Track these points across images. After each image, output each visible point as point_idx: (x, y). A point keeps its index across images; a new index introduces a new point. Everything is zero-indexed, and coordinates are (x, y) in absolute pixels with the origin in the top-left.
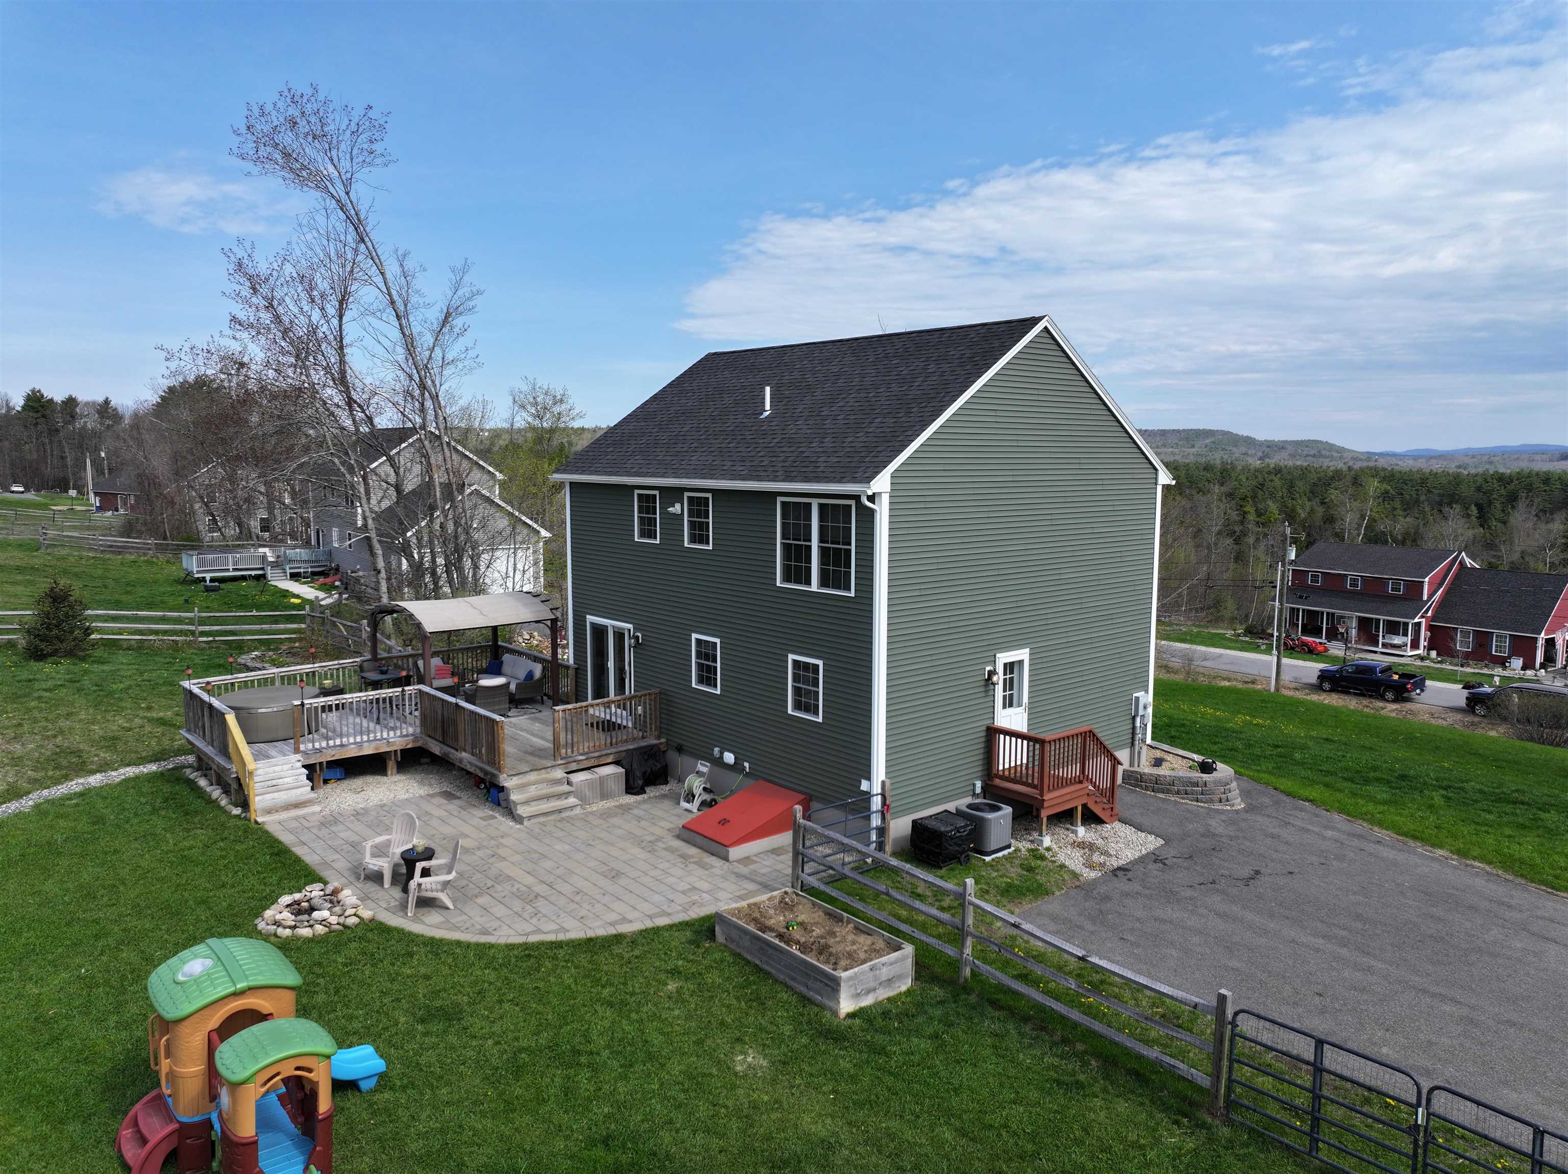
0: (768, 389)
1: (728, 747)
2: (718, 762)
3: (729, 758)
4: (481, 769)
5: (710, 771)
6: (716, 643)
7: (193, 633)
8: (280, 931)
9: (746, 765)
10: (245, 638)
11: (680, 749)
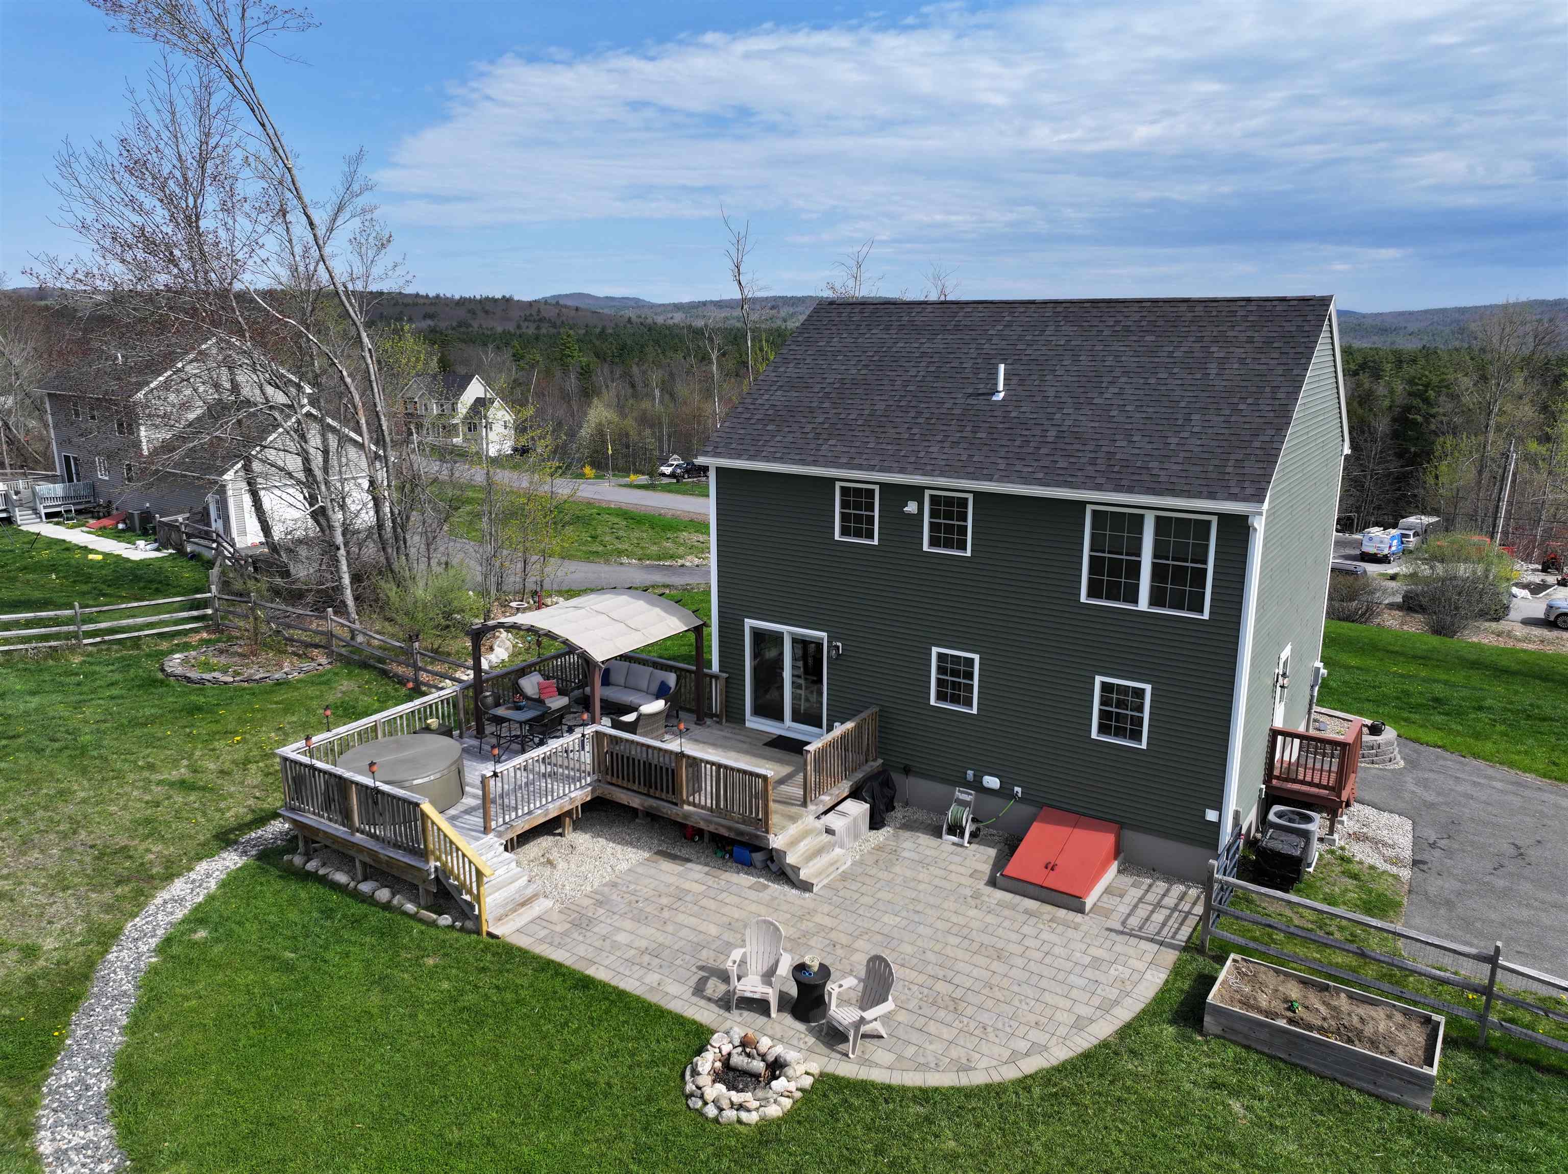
0: (1002, 367)
1: (989, 771)
2: (981, 789)
3: (991, 782)
4: (730, 829)
5: (976, 799)
6: (972, 660)
7: (75, 635)
8: (744, 1116)
9: (1018, 789)
10: (141, 633)
11: (907, 771)
